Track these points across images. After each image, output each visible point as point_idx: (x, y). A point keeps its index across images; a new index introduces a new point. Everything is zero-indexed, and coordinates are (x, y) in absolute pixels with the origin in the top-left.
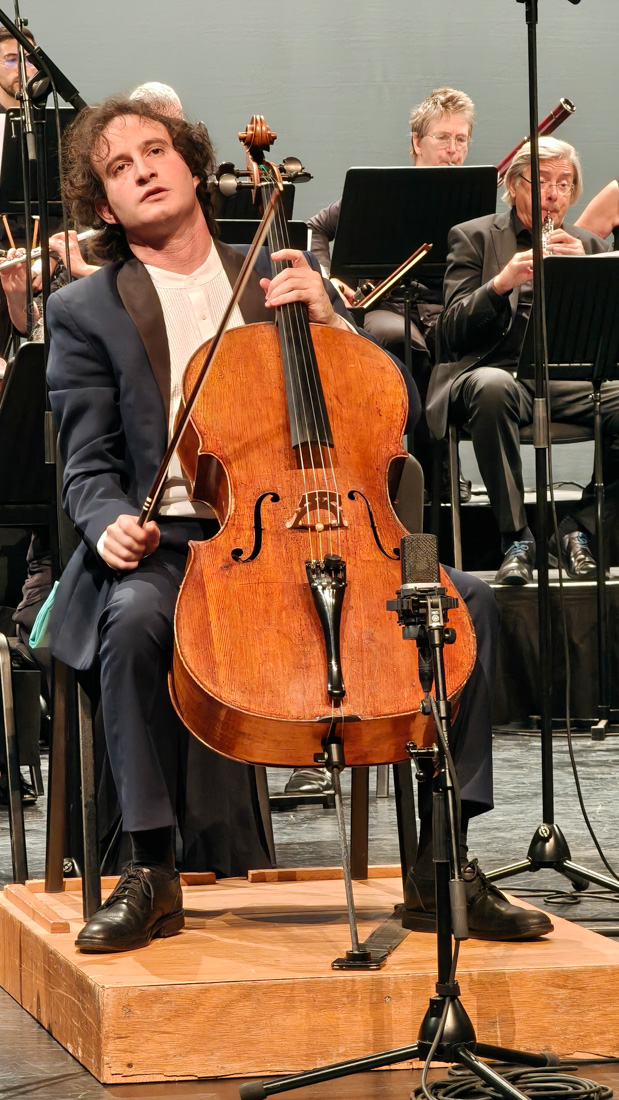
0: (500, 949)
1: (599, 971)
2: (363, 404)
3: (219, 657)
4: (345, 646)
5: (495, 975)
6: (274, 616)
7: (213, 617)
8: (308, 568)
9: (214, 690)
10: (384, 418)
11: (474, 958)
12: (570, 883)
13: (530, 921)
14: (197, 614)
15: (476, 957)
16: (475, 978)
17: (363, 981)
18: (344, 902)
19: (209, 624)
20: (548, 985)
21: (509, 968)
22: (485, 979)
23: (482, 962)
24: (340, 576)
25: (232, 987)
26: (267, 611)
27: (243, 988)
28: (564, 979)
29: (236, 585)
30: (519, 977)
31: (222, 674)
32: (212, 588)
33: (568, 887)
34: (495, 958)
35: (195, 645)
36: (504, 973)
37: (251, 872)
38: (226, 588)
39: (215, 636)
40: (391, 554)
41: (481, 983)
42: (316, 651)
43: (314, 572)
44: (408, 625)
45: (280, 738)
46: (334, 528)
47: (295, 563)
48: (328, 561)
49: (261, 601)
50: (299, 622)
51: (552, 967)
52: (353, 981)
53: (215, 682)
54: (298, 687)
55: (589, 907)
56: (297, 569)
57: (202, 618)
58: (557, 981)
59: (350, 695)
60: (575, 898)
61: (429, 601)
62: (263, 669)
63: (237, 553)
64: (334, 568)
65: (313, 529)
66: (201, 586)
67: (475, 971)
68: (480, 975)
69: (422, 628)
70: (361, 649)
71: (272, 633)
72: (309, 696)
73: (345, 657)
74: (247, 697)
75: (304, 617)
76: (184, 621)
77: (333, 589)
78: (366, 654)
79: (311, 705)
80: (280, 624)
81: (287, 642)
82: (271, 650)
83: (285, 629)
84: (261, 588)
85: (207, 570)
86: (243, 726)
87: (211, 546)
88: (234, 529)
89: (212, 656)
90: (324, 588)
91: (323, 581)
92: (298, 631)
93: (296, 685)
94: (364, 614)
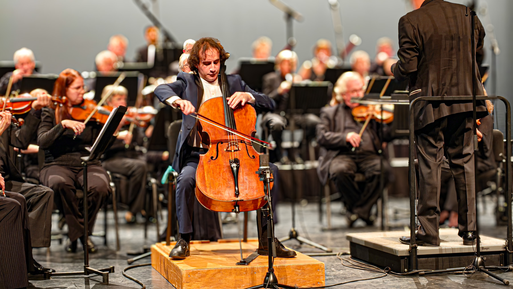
0: (283, 260)
1: (309, 265)
3: (207, 185)
5: (283, 266)
6: (221, 174)
7: (206, 175)
8: (230, 162)
9: (206, 194)
10: (250, 121)
11: (277, 262)
13: (291, 253)
14: (202, 173)
16: (277, 267)
19: (205, 176)
20: (296, 269)
21: (286, 265)
23: (279, 263)
24: (238, 163)
26: (219, 173)
28: (299, 267)
29: (212, 166)
30: (289, 267)
31: (208, 189)
32: (206, 167)
34: (282, 262)
35: (201, 181)
38: (209, 167)
39: (206, 180)
40: (252, 157)
41: (279, 268)
42: (232, 183)
44: (261, 177)
45: (223, 205)
46: (236, 150)
47: (227, 160)
49: (218, 170)
50: (228, 175)
51: (297, 264)
53: (206, 191)
56: (227, 162)
57: (203, 175)
58: (298, 268)
59: (241, 194)
61: (267, 171)
62: (218, 188)
63: (212, 158)
64: (236, 161)
65: (231, 151)
66: (203, 166)
67: (277, 265)
68: (279, 266)
69: (265, 178)
70: (243, 182)
71: (221, 178)
72: (230, 194)
73: (240, 185)
74: (214, 195)
75: (229, 174)
76: (198, 176)
77: (236, 167)
78: (245, 183)
79: (230, 197)
80: (223, 176)
81: (224, 181)
82: (221, 183)
83: (224, 177)
84: (218, 167)
85: (204, 162)
86: (213, 203)
87: (205, 156)
88: (211, 151)
89: (206, 185)
90: (234, 167)
91: (234, 165)
92: (228, 178)
93: (227, 192)
94: (244, 173)
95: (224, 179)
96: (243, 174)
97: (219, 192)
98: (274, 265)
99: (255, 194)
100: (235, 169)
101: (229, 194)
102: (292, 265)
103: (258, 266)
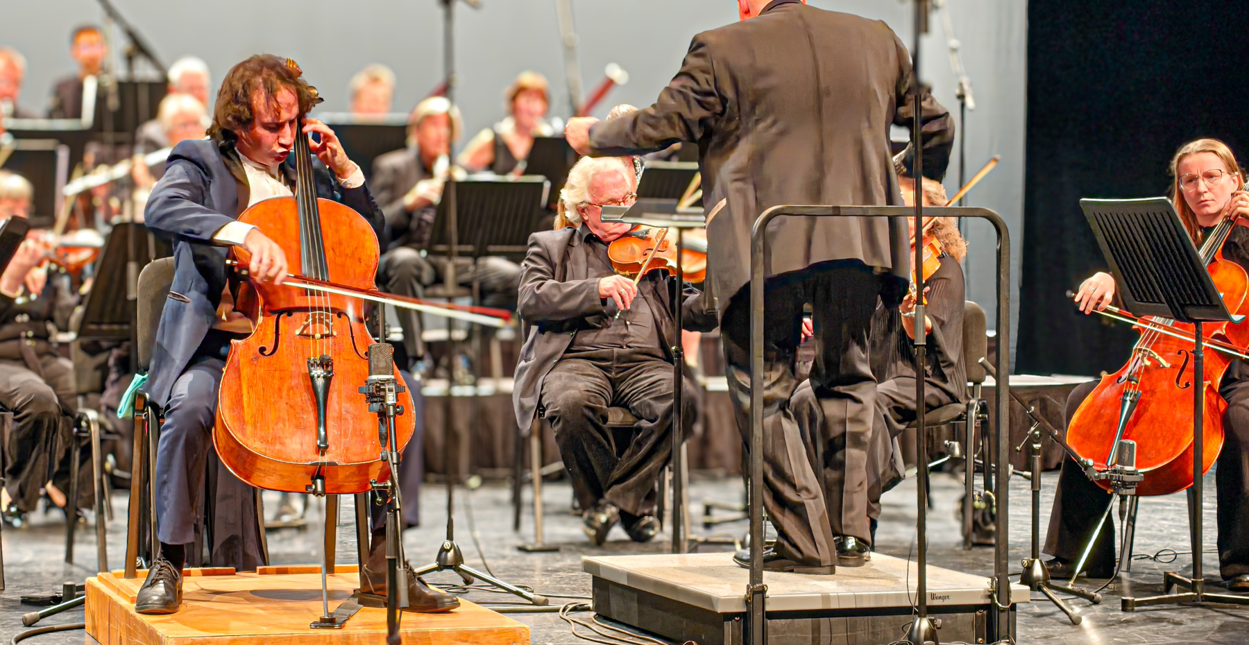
1: (490, 631)
2: (350, 255)
3: (247, 418)
4: (330, 414)
5: (423, 633)
6: (284, 393)
7: (245, 391)
8: (309, 362)
9: (243, 440)
10: (363, 264)
11: (408, 622)
12: (462, 579)
14: (235, 388)
15: (410, 622)
16: (410, 635)
17: (337, 636)
18: (321, 587)
19: (242, 396)
20: (456, 640)
21: (433, 629)
22: (414, 635)
23: (414, 625)
24: (329, 369)
25: (251, 638)
26: (280, 390)
27: (259, 639)
28: (465, 636)
29: (261, 371)
30: (438, 634)
31: (249, 429)
32: (245, 372)
33: (461, 583)
34: (422, 623)
35: (232, 409)
36: (428, 632)
37: (258, 568)
38: (254, 373)
39: (245, 405)
40: (364, 356)
41: (413, 638)
42: (310, 418)
43: (312, 365)
44: (372, 402)
45: (285, 474)
46: (327, 336)
47: (300, 358)
48: (322, 359)
49: (277, 383)
50: (304, 398)
51: (460, 628)
52: (330, 636)
53: (244, 435)
54: (298, 441)
55: (474, 593)
56: (301, 362)
57: (237, 391)
58: (462, 638)
59: (332, 448)
60: (465, 589)
61: (387, 387)
62: (275, 427)
63: (262, 350)
64: (325, 363)
65: (313, 337)
66: (238, 370)
67: (410, 630)
68: (412, 633)
69: (382, 405)
70: (340, 418)
71: (283, 405)
72: (305, 447)
73: (330, 423)
74: (264, 446)
75: (305, 394)
76: (225, 394)
77: (324, 377)
78: (343, 422)
79: (305, 453)
80: (289, 399)
81: (292, 411)
82: (282, 415)
83: (292, 402)
84: (277, 374)
85: (242, 360)
86: (260, 465)
87: (246, 344)
88: (261, 333)
89: (243, 417)
90: (318, 377)
91: (318, 372)
92: (300, 403)
93: (297, 439)
94: (343, 394)
95: (291, 406)
96: (339, 397)
97: (277, 439)
98: (402, 630)
99: (368, 449)
100: (320, 382)
101: (302, 445)
102: (446, 629)
103: (362, 631)
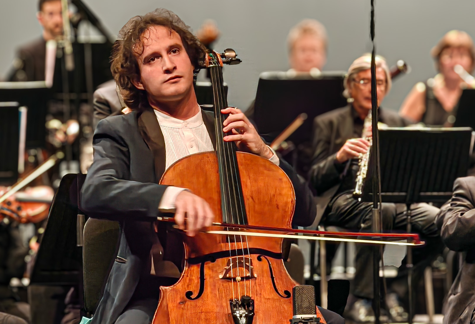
2: (268, 201)
8: (231, 304)
10: (280, 210)
24: (251, 309)
29: (188, 314)
32: (174, 315)
38: (182, 316)
40: (283, 294)
43: (235, 306)
46: (247, 278)
47: (224, 300)
48: (243, 299)
56: (224, 304)
63: (189, 294)
64: (247, 303)
65: (235, 279)
66: (167, 315)
77: (246, 316)
84: (203, 316)
85: (170, 305)
87: (173, 290)
88: (188, 278)
90: (241, 316)
91: (240, 312)
100: (243, 322)
